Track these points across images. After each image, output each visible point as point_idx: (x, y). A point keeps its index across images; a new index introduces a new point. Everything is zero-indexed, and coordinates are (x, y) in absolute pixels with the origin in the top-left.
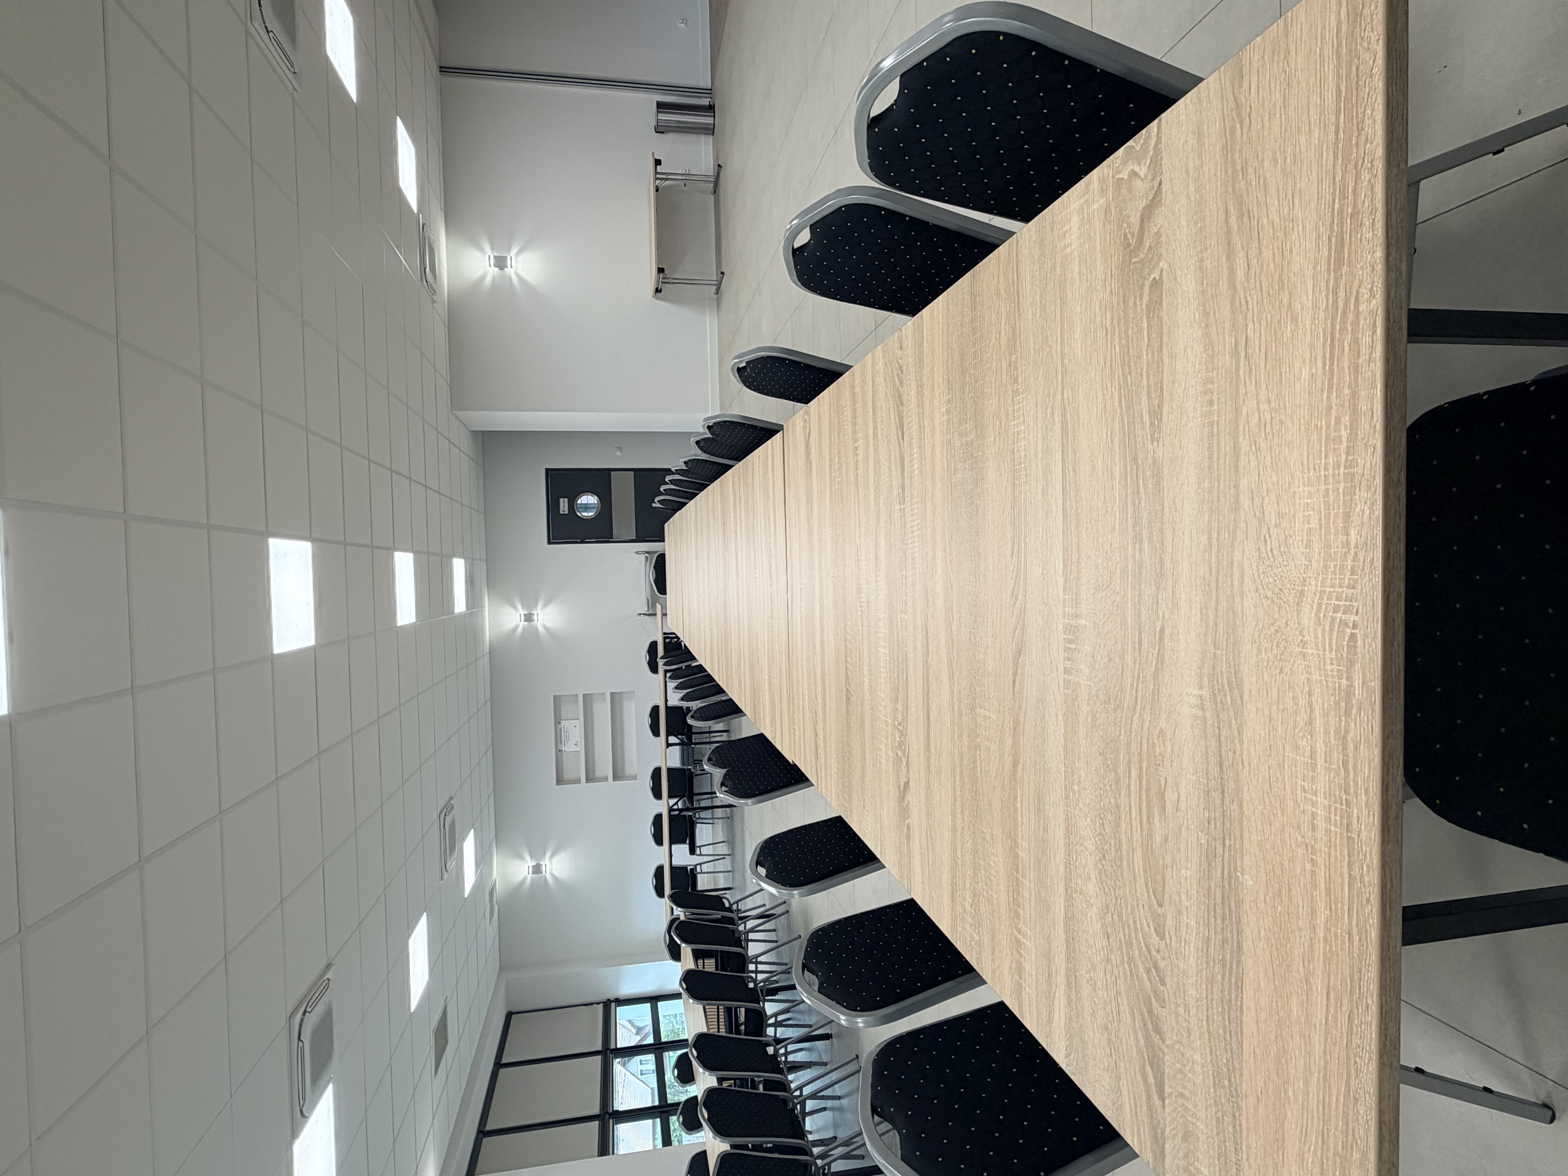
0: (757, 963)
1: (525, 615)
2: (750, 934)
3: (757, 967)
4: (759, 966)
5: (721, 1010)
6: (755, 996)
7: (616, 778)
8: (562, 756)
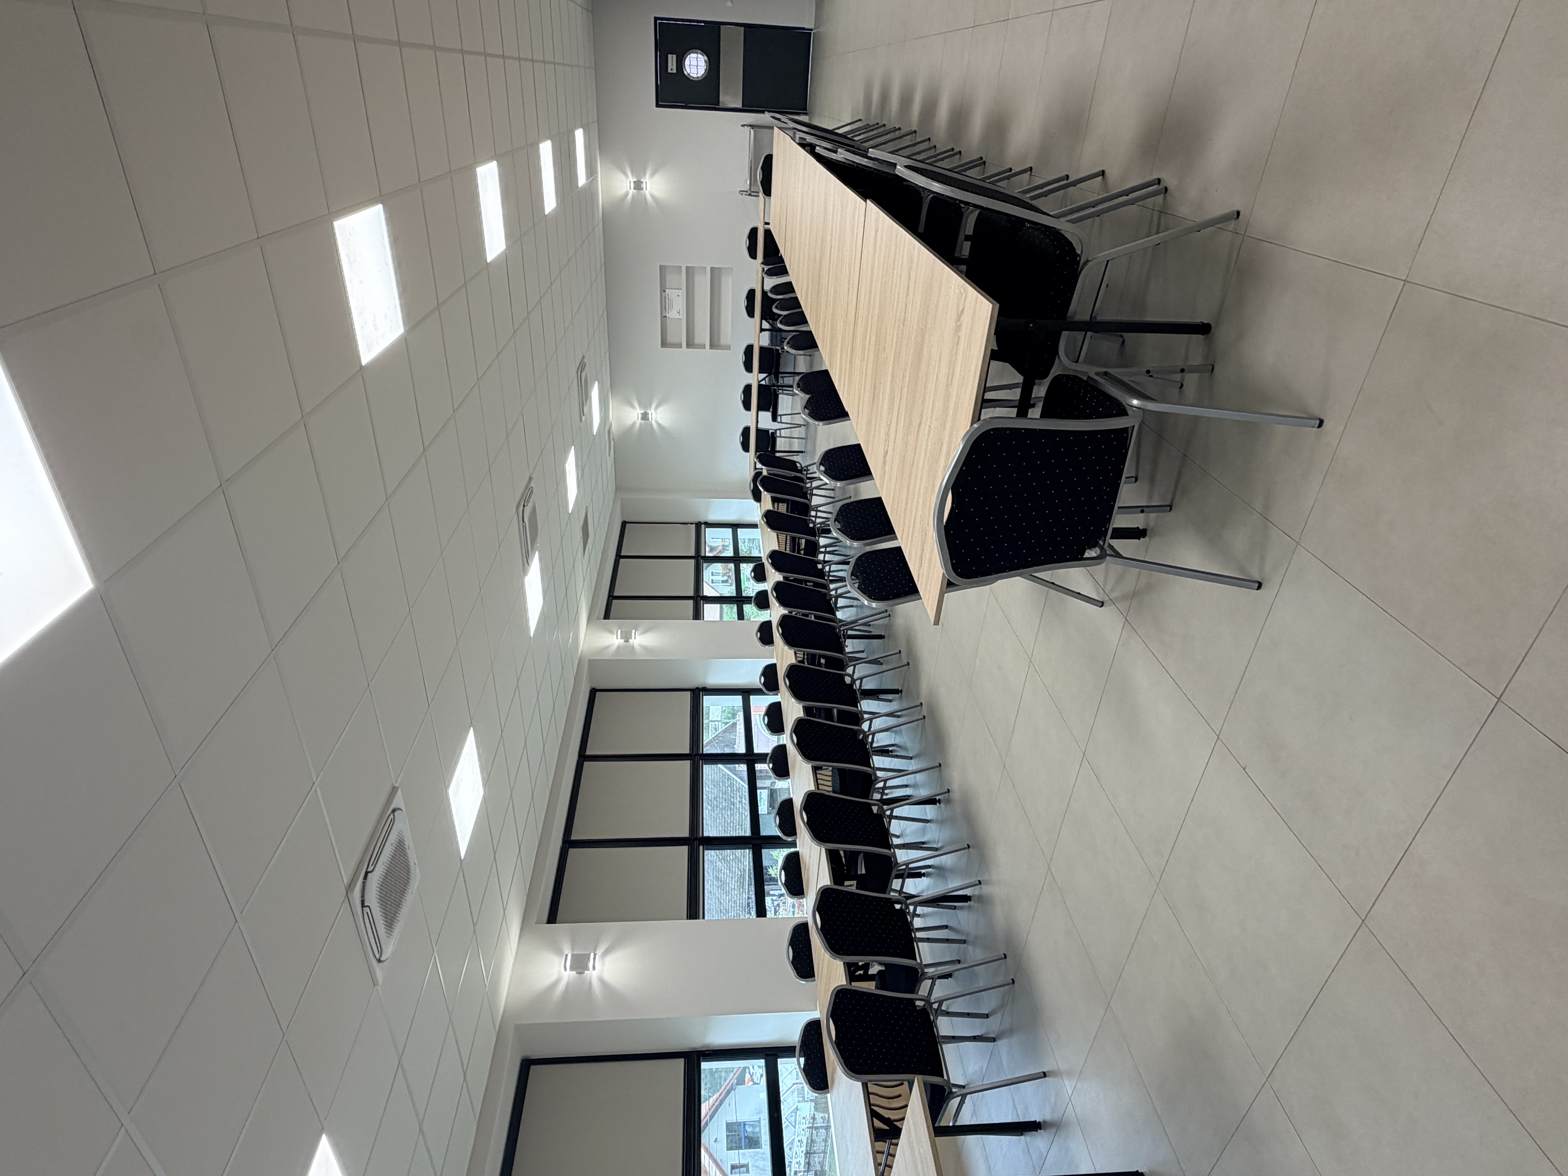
0: (817, 511)
1: (634, 182)
2: (814, 490)
3: (816, 514)
4: (818, 513)
5: (788, 538)
6: (813, 532)
7: (712, 346)
8: (666, 321)
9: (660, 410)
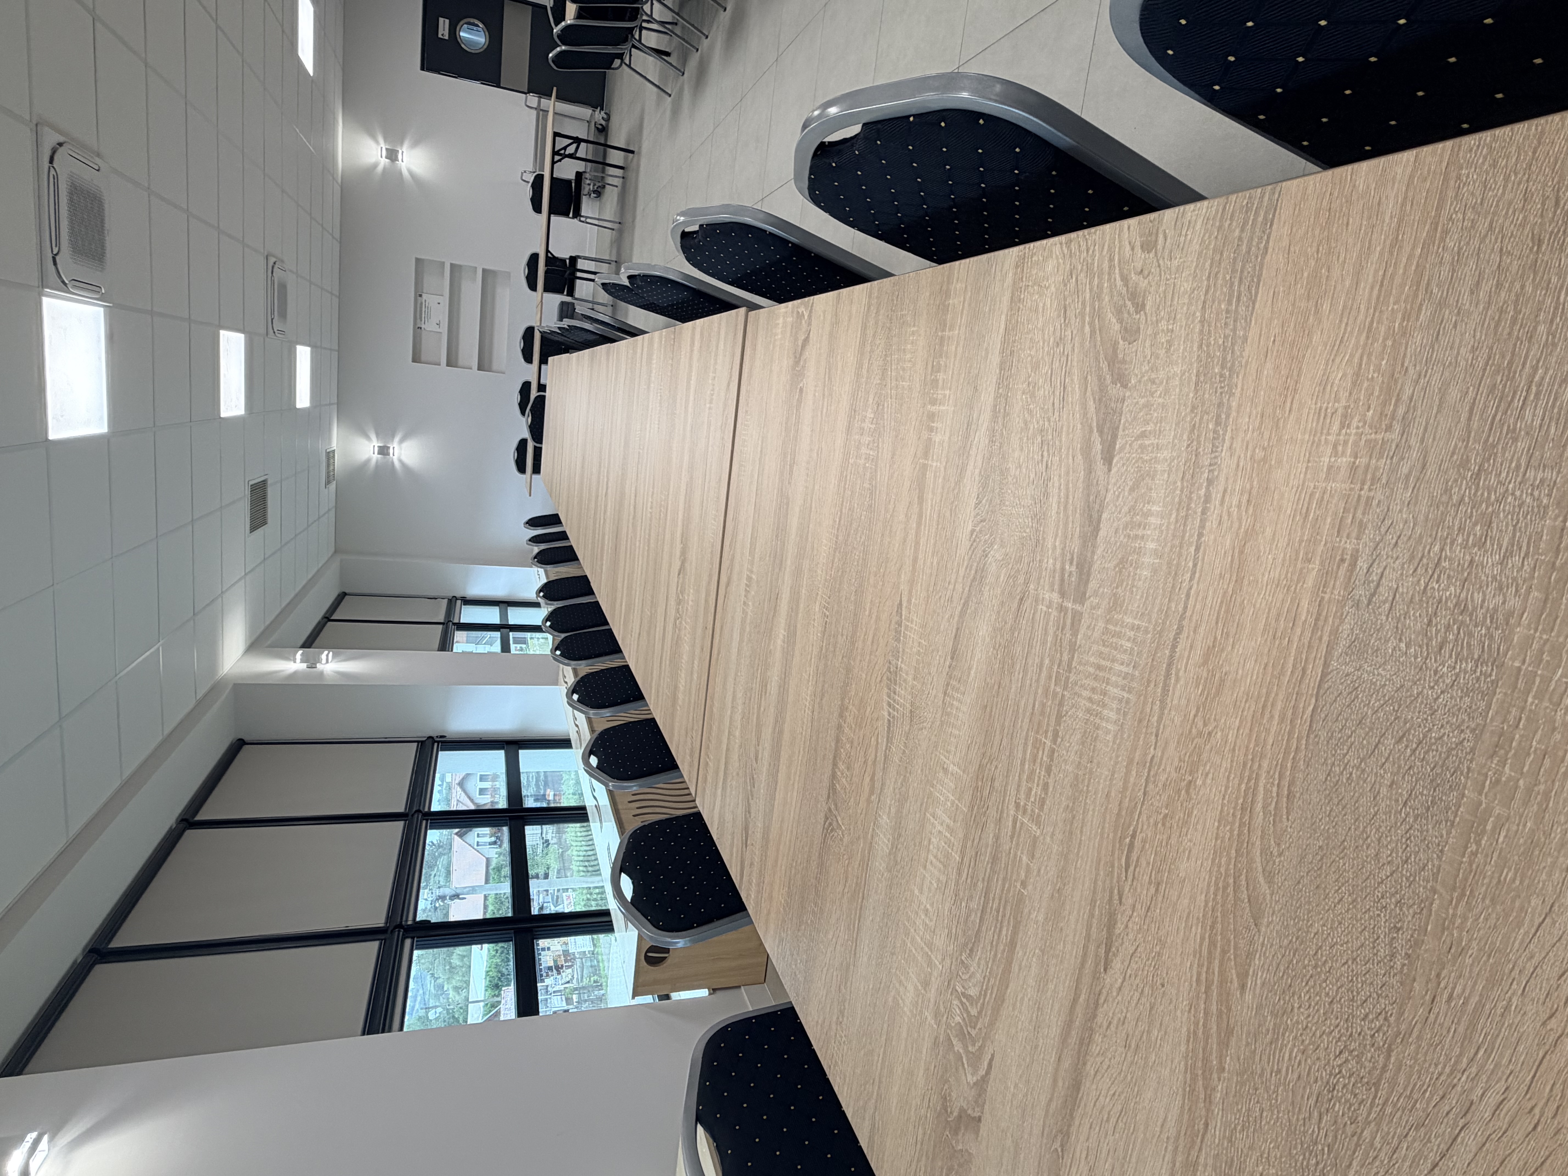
1: (387, 150)
7: (481, 367)
8: (421, 333)
9: (405, 445)
